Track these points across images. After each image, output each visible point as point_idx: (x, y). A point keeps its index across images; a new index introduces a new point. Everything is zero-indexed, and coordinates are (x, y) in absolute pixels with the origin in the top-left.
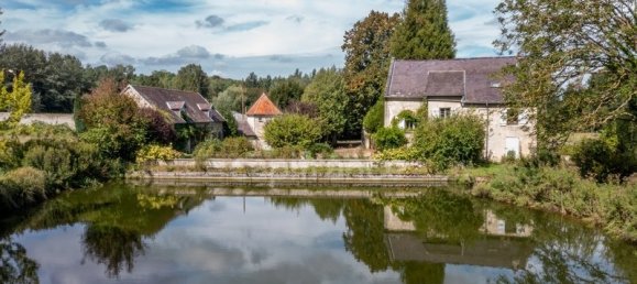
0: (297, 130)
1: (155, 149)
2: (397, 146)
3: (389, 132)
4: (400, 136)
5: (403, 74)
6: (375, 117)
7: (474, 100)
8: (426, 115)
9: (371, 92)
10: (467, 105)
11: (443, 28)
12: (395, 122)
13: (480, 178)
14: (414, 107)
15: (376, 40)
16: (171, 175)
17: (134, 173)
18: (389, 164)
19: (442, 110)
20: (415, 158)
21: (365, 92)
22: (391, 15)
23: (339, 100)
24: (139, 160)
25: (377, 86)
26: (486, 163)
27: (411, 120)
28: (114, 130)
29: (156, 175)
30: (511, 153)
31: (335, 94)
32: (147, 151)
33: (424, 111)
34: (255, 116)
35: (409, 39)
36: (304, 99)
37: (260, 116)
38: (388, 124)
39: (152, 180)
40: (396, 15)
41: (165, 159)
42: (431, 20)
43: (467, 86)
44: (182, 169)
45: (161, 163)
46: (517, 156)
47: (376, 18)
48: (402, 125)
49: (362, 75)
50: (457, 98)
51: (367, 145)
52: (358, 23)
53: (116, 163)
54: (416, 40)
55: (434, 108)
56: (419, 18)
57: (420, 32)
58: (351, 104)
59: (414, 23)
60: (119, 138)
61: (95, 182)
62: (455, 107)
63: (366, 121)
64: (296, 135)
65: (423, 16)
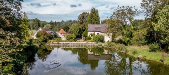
0: (72, 37)
1: (50, 40)
2: (90, 39)
3: (88, 37)
4: (90, 38)
5: (91, 27)
6: (85, 34)
7: (102, 32)
8: (95, 34)
9: (84, 28)
10: (101, 33)
11: (98, 16)
12: (89, 35)
13: (103, 44)
14: (93, 33)
15: (84, 18)
16: (53, 45)
17: (47, 44)
18: (89, 42)
19: (97, 34)
20: (93, 41)
21: (82, 28)
22: (87, 13)
23: (77, 30)
24: (48, 42)
25: (85, 27)
26: (104, 42)
27: (92, 35)
28: (44, 37)
29: (51, 45)
30: (108, 41)
31: (77, 29)
32: (49, 41)
33: (94, 34)
34: (60, 33)
35: (91, 18)
36: (70, 30)
37: (61, 33)
38: (88, 36)
39: (50, 45)
40: (89, 13)
41: (52, 42)
42: (96, 15)
43: (101, 29)
44: (55, 43)
45: (51, 43)
46: (109, 41)
47: (84, 13)
48: (91, 36)
49: (82, 25)
50: (100, 32)
51: (83, 39)
52: (81, 14)
53: (44, 43)
54: (93, 19)
55: (96, 33)
56: (93, 15)
57: (93, 17)
58: (80, 31)
59: (92, 15)
60: (45, 39)
61: (42, 46)
62: (100, 33)
63: (83, 34)
64: (72, 38)
65: (94, 14)
